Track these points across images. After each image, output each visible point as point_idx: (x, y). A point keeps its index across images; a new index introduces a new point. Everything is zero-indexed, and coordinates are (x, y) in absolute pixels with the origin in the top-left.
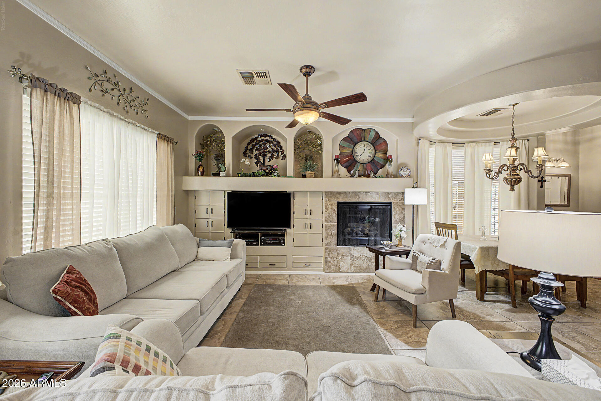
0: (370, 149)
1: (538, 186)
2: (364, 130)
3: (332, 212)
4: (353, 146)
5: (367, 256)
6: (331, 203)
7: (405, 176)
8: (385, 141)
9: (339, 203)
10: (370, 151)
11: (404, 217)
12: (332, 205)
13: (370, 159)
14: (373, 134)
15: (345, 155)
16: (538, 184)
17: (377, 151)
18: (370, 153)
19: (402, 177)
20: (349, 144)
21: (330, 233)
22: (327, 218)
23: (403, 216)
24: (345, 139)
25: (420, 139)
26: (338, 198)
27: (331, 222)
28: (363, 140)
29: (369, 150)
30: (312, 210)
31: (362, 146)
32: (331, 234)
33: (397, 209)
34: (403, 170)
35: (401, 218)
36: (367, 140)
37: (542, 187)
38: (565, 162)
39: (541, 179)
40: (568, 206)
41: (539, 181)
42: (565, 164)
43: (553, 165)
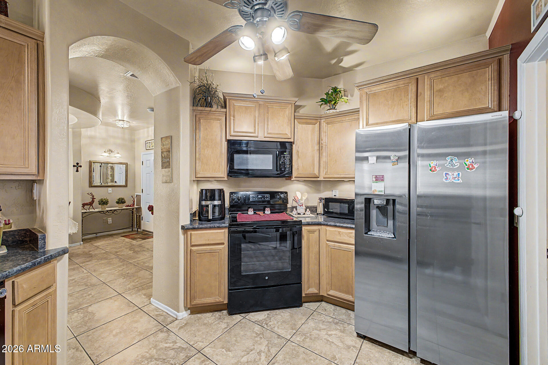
1: (73, 171)
16: (72, 169)
37: (77, 171)
38: (119, 153)
39: (76, 165)
40: (126, 186)
41: (74, 166)
42: (119, 155)
43: (108, 155)
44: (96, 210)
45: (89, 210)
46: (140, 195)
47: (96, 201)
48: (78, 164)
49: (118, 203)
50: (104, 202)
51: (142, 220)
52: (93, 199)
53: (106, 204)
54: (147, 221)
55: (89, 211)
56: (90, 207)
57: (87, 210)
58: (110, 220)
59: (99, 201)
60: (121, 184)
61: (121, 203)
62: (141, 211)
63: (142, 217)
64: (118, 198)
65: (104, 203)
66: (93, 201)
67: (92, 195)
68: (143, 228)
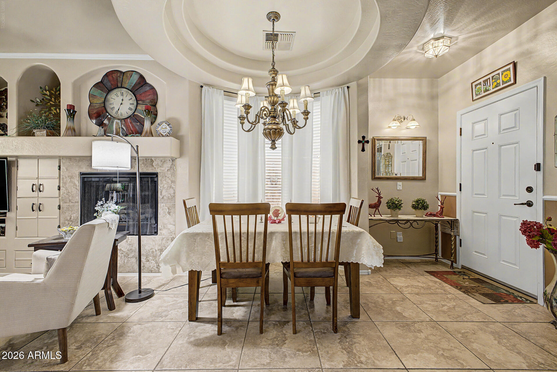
0: (131, 99)
1: (358, 149)
2: (124, 73)
3: (72, 188)
4: (105, 94)
5: (122, 249)
6: (70, 174)
7: (164, 134)
8: (153, 88)
9: (82, 174)
10: (131, 102)
11: (174, 193)
12: (71, 177)
13: (130, 113)
14: (135, 79)
15: (96, 107)
16: (358, 145)
17: (139, 102)
18: (131, 104)
19: (160, 135)
20: (101, 91)
21: (69, 218)
22: (65, 197)
23: (172, 192)
24: (97, 85)
25: (202, 87)
26: (80, 167)
27: (70, 201)
28: (119, 85)
29: (129, 100)
30: (44, 185)
31: (119, 94)
32: (71, 218)
33: (164, 182)
34: (161, 126)
35: (170, 195)
36: (126, 86)
37: (363, 150)
38: (414, 120)
39: (361, 139)
40: (423, 179)
41: (359, 142)
42: (415, 123)
43: (399, 124)
44: (384, 217)
45: (374, 216)
46: (455, 197)
47: (384, 201)
48: (364, 137)
49: (415, 207)
50: (395, 205)
51: (461, 246)
52: (380, 198)
53: (399, 209)
54: (475, 252)
55: (374, 218)
56: (375, 211)
57: (371, 216)
58: (400, 237)
59: (387, 203)
60: (416, 175)
61: (420, 209)
62: (458, 228)
63: (461, 240)
64: (416, 199)
65: (397, 207)
66: (379, 202)
67: (378, 191)
68: (462, 261)
